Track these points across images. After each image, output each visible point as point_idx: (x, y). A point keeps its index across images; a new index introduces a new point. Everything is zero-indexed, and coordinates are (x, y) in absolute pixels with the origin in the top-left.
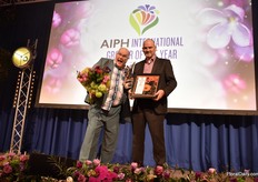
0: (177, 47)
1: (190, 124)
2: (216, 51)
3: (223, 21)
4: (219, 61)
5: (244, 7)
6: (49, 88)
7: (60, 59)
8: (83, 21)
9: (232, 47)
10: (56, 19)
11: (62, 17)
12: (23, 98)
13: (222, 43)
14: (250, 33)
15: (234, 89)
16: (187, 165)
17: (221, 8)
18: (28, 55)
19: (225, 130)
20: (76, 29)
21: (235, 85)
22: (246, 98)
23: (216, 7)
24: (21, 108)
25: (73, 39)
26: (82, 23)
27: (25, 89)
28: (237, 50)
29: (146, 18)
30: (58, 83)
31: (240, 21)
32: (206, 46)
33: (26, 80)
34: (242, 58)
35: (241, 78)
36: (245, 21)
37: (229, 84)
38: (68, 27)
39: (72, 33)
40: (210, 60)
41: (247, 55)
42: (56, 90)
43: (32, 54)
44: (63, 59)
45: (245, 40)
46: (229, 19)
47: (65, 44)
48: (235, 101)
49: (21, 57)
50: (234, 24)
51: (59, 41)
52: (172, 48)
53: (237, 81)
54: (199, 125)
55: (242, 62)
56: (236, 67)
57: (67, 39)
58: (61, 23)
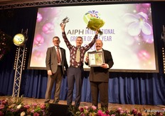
0: (111, 35)
1: (119, 78)
2: (133, 37)
3: (136, 21)
4: (135, 43)
5: (147, 14)
6: (36, 58)
7: (42, 41)
8: (56, 19)
9: (142, 35)
10: (39, 17)
11: (43, 16)
12: (20, 64)
13: (137, 33)
14: (151, 27)
15: (144, 58)
16: (117, 101)
17: (135, 14)
18: (23, 39)
19: (138, 81)
20: (51, 23)
21: (144, 56)
22: (150, 63)
23: (133, 13)
24: (19, 70)
25: (49, 29)
27: (21, 59)
28: (144, 37)
30: (42, 55)
31: (145, 21)
32: (127, 34)
33: (21, 53)
34: (147, 41)
35: (147, 52)
36: (148, 21)
37: (141, 55)
38: (47, 22)
39: (49, 26)
40: (130, 42)
41: (150, 40)
42: (40, 59)
43: (25, 38)
44: (45, 41)
45: (148, 32)
46: (139, 20)
47: (45, 32)
48: (145, 65)
49: (19, 39)
50: (142, 23)
51: (41, 30)
52: (109, 35)
53: (145, 54)
54: (124, 78)
55: (148, 44)
56: (145, 46)
57: (46, 29)
58: (42, 20)
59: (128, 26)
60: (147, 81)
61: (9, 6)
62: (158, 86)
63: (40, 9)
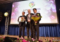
0: (40, 10)
1: (43, 27)
2: (48, 10)
4: (49, 13)
5: (53, 1)
6: (12, 21)
7: (14, 14)
8: (19, 6)
11: (14, 5)
12: (7, 23)
13: (49, 9)
14: (55, 6)
15: (53, 18)
16: (43, 36)
18: (8, 14)
19: (51, 27)
20: (17, 8)
21: (52, 18)
22: (55, 20)
23: (47, 1)
24: (7, 25)
25: (17, 10)
27: (7, 21)
29: (32, 4)
30: (14, 19)
31: (53, 4)
32: (46, 10)
33: (7, 19)
34: (54, 12)
35: (54, 16)
37: (51, 17)
40: (47, 12)
41: (55, 11)
42: (14, 21)
43: (8, 13)
44: (15, 14)
45: (54, 8)
46: (50, 4)
47: (15, 11)
48: (53, 21)
49: (6, 14)
50: (51, 5)
52: (38, 10)
53: (53, 17)
54: (45, 27)
55: (54, 13)
56: (53, 14)
57: (16, 10)
58: (14, 7)
59: (46, 6)
60: (55, 27)
63: (13, 3)
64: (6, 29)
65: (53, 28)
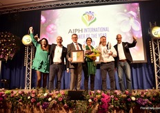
0: (106, 32)
2: (125, 33)
3: (127, 19)
4: (127, 38)
5: (136, 12)
9: (132, 31)
10: (43, 19)
11: (46, 18)
12: (29, 61)
14: (140, 24)
17: (126, 13)
20: (54, 24)
22: (139, 55)
23: (123, 12)
24: (29, 66)
25: (53, 30)
26: (57, 21)
28: (135, 33)
31: (135, 19)
33: (30, 51)
34: (137, 36)
36: (137, 19)
38: (50, 23)
39: (52, 26)
41: (139, 35)
46: (130, 18)
47: (49, 32)
49: (27, 40)
50: (132, 20)
51: (45, 31)
52: (104, 32)
57: (50, 29)
58: (45, 22)
59: (120, 24)
60: (138, 69)
61: (15, 10)
62: (147, 73)
63: (42, 12)
64: (28, 76)
65: (134, 70)
